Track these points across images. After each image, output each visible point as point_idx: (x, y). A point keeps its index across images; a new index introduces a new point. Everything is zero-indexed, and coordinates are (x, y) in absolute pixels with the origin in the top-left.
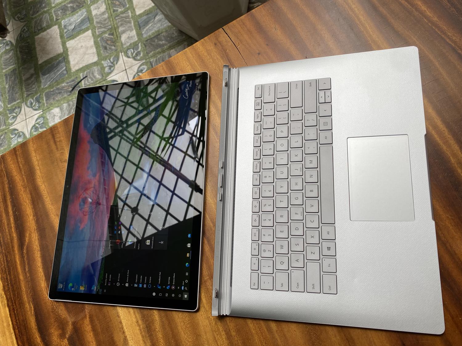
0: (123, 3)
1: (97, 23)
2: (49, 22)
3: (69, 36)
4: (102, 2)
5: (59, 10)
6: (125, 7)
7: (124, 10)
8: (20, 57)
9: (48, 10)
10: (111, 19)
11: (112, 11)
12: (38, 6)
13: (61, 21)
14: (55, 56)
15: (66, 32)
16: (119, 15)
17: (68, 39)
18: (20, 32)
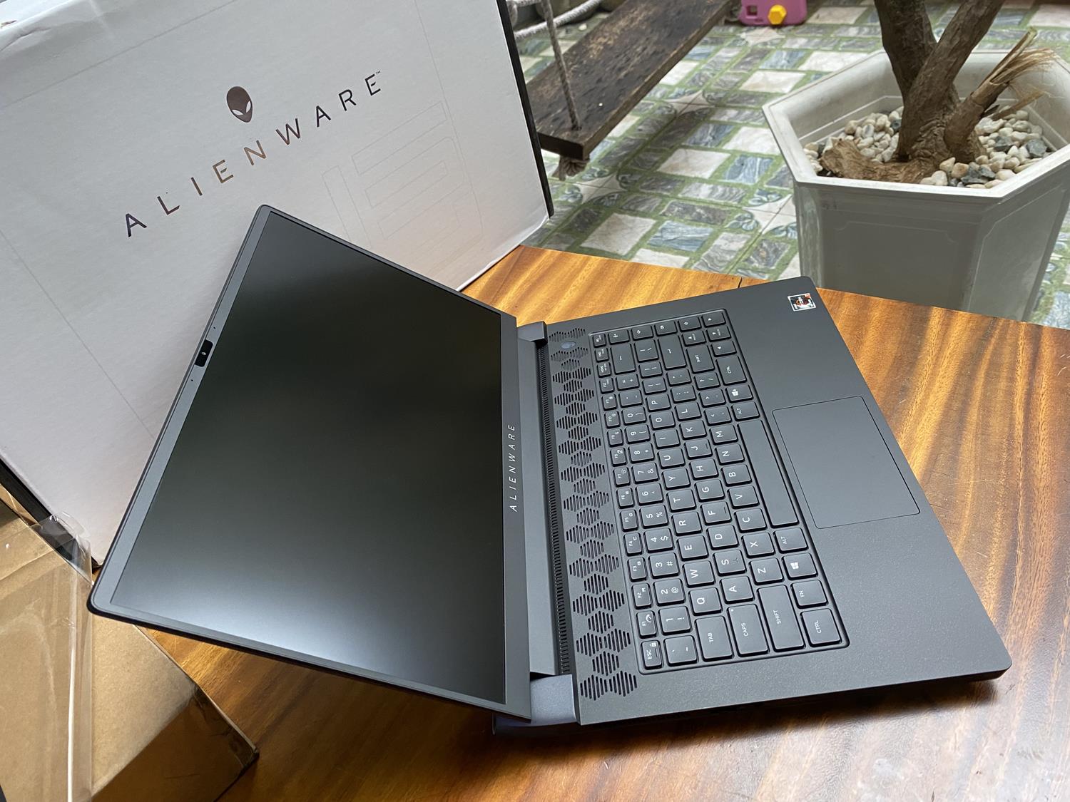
0: (770, 260)
1: (708, 257)
2: (652, 210)
3: (653, 243)
4: (744, 238)
5: (679, 207)
6: (768, 267)
7: (762, 269)
8: (570, 221)
9: (668, 196)
10: (731, 267)
11: (744, 257)
12: (662, 183)
13: (666, 220)
14: (609, 253)
15: (657, 237)
16: (749, 269)
17: (649, 246)
18: (604, 194)
